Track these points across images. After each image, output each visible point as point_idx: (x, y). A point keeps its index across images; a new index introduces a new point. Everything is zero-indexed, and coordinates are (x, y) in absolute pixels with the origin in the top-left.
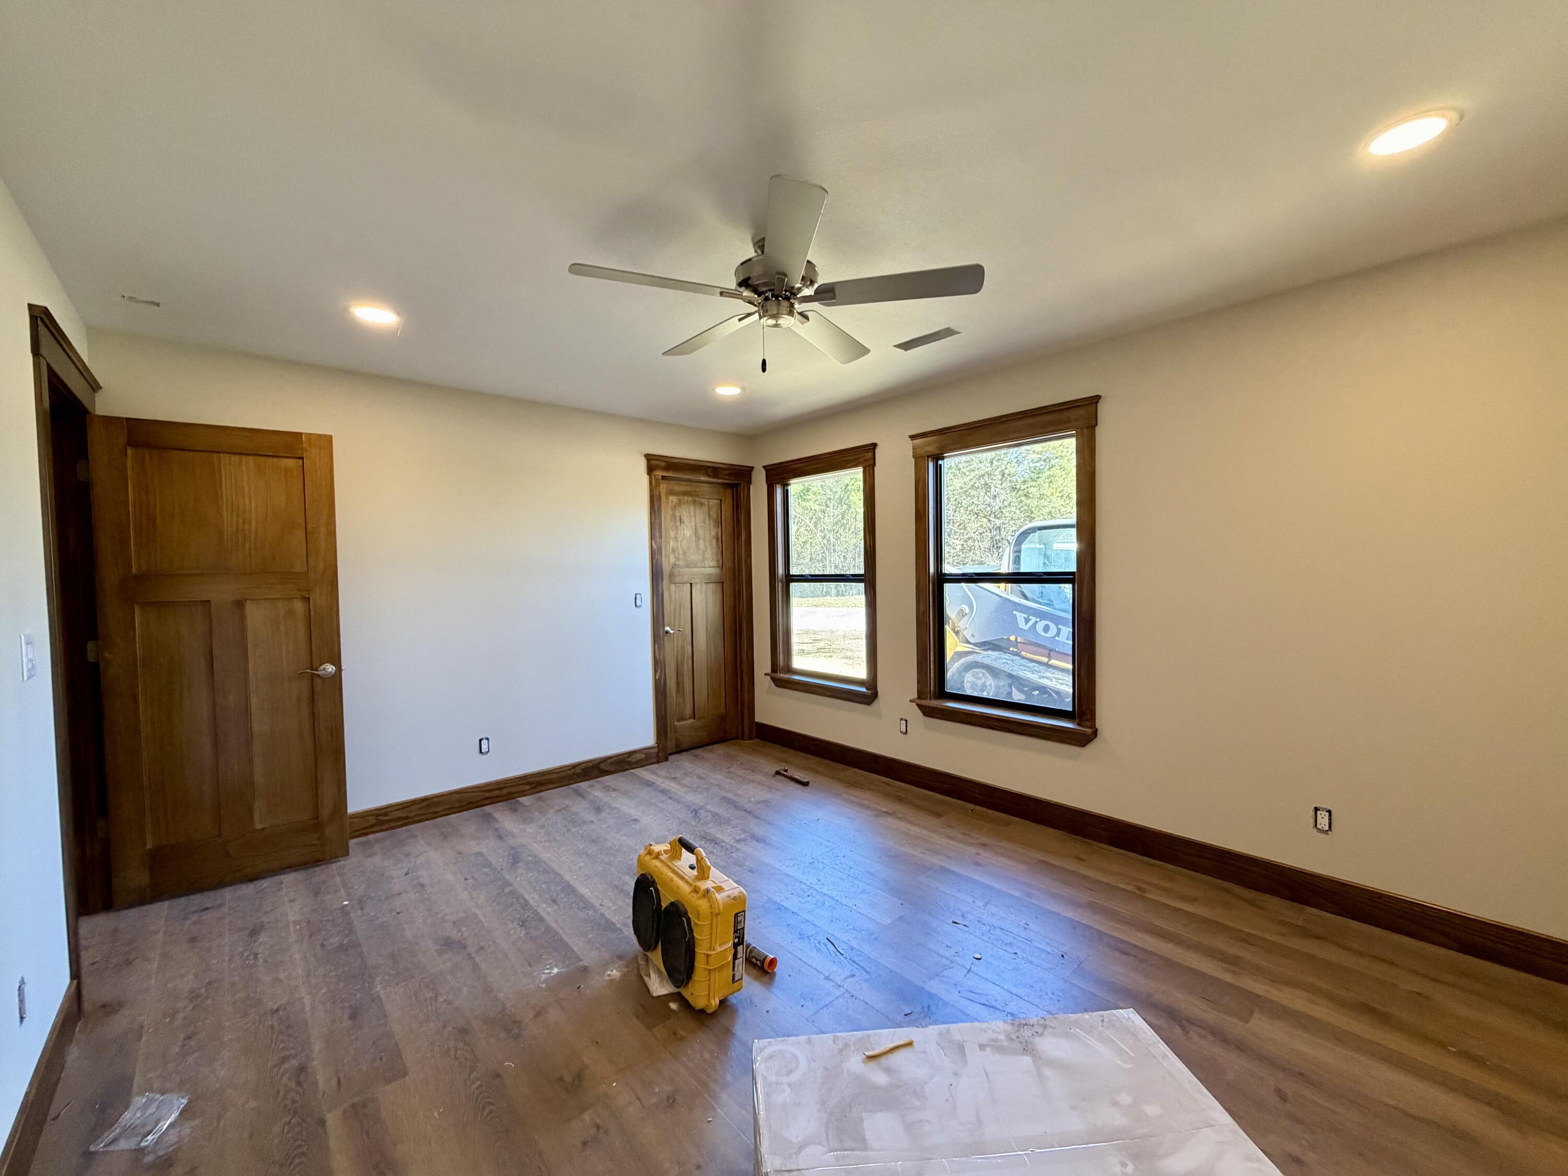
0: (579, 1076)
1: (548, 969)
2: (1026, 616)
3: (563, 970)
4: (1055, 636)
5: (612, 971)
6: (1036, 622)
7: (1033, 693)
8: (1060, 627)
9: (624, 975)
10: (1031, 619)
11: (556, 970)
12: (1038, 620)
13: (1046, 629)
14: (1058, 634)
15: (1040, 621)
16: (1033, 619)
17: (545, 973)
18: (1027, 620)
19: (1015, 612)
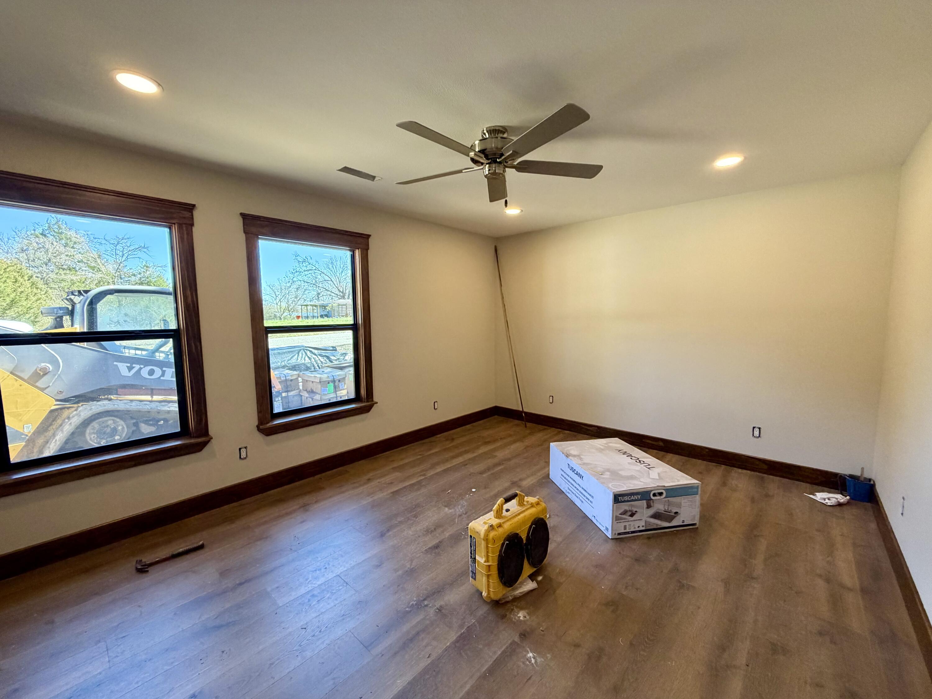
0: (607, 604)
1: (530, 662)
2: (129, 365)
3: (528, 649)
4: (160, 377)
5: (520, 617)
6: (141, 369)
7: (159, 423)
8: (164, 369)
9: (522, 609)
10: (134, 367)
11: (531, 655)
12: (142, 366)
13: (151, 372)
14: (163, 375)
15: (144, 367)
16: (137, 367)
17: (536, 662)
18: (130, 369)
19: (115, 363)
